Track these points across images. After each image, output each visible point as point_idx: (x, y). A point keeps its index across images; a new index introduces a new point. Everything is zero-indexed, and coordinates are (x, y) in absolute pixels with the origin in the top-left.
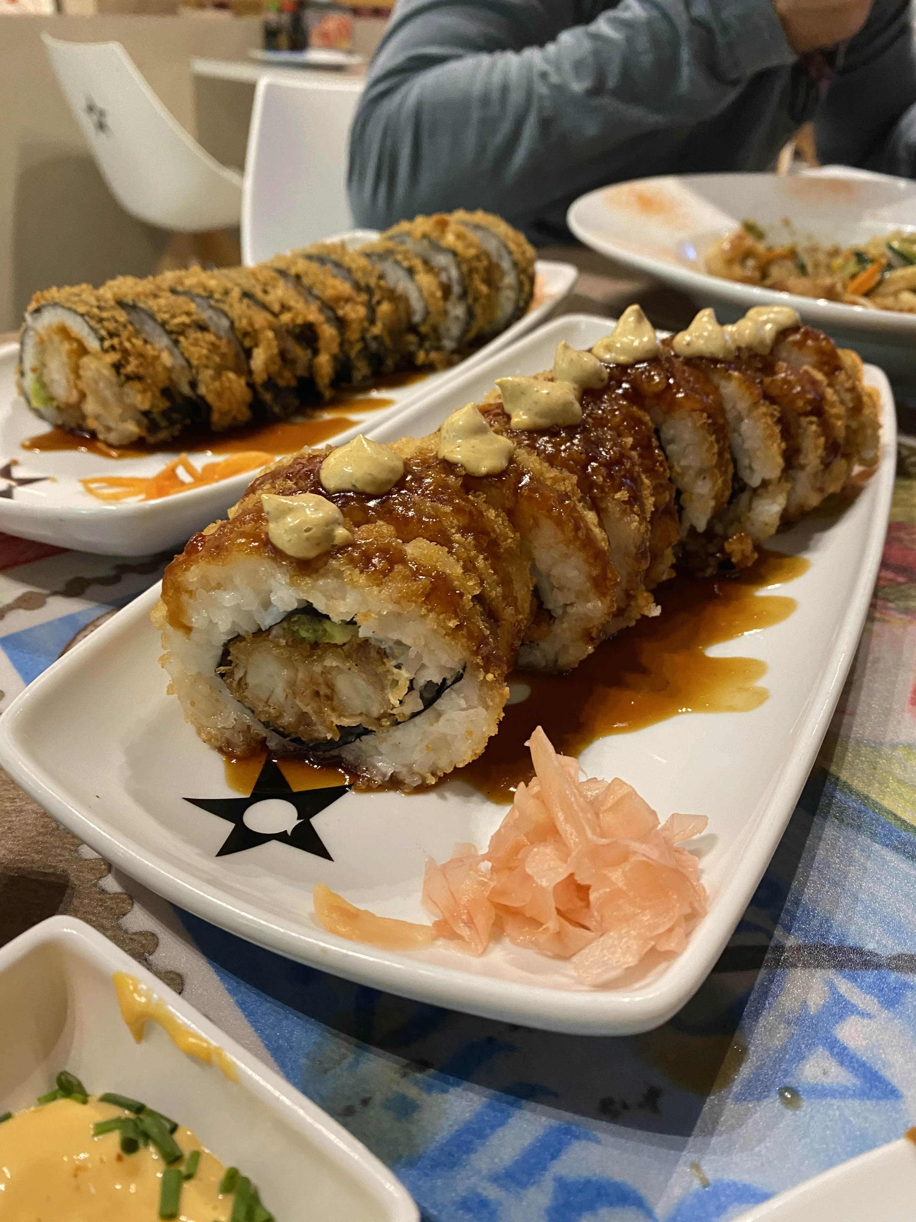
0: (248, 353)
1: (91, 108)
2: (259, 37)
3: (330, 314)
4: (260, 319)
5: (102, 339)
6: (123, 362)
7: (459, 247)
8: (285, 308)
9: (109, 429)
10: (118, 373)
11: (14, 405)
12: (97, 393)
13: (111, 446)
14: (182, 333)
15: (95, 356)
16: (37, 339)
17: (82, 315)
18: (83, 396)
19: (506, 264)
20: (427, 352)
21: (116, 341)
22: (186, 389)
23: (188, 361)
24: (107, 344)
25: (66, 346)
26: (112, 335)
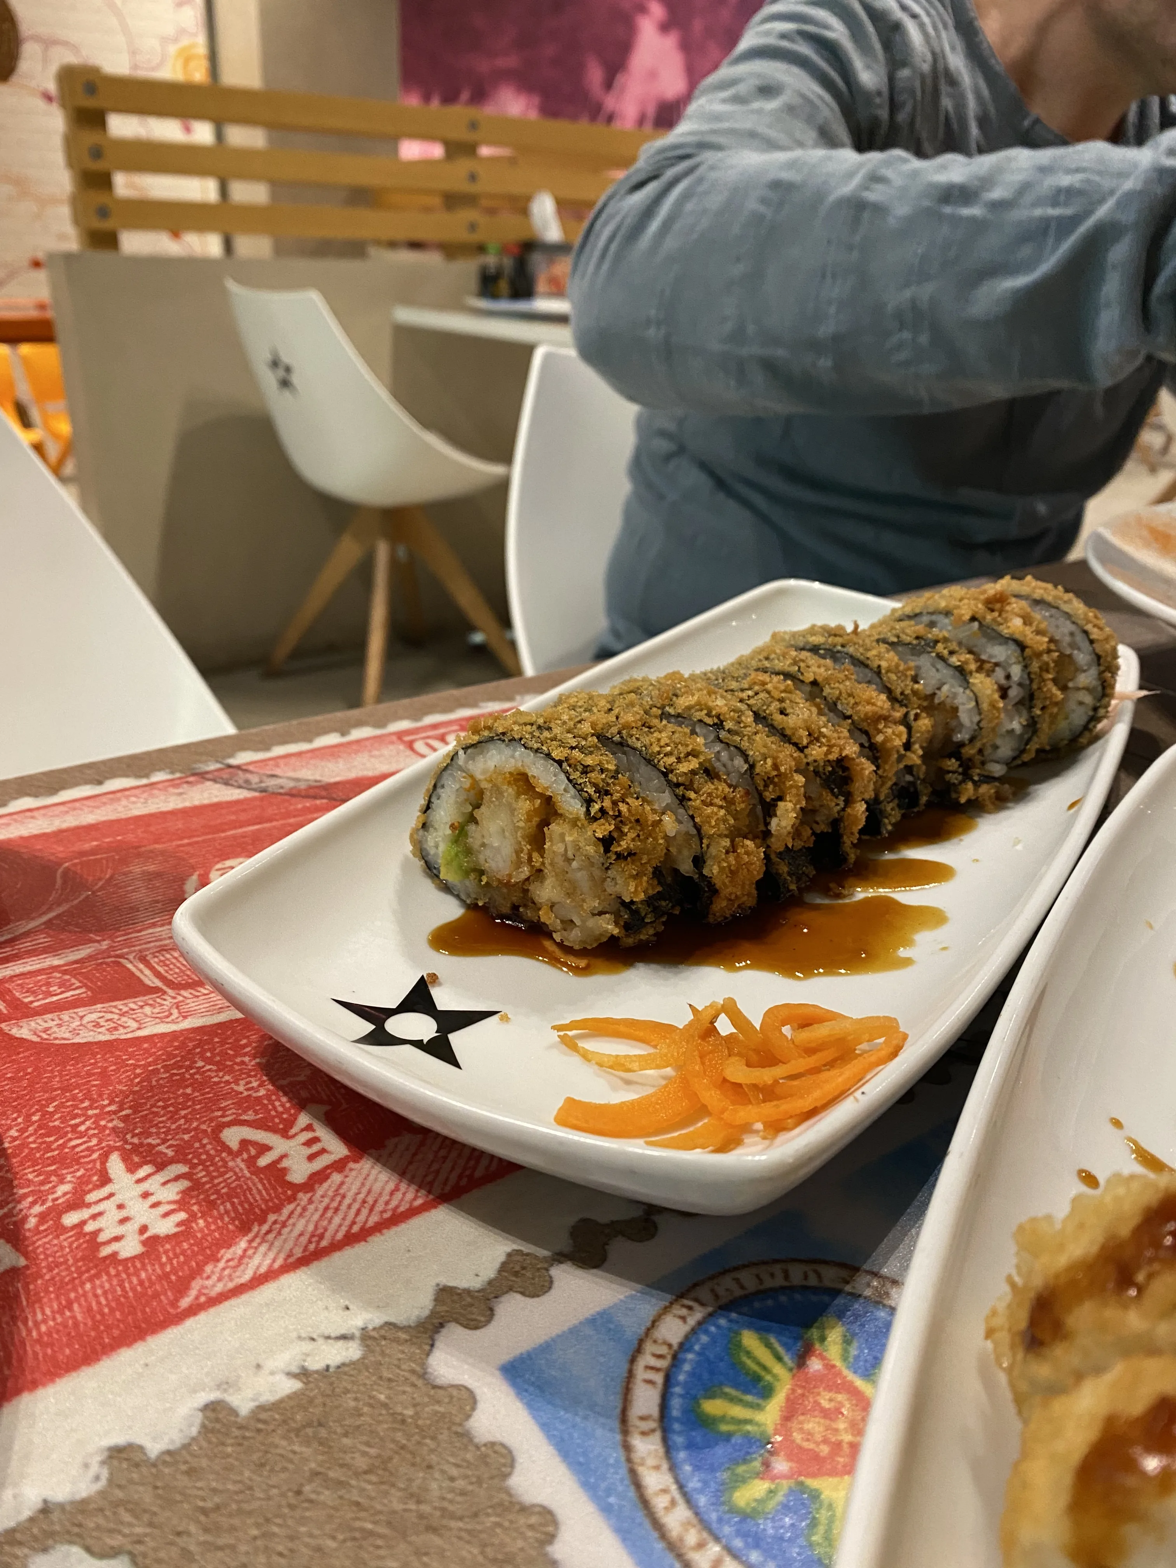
0: (769, 809)
1: (275, 364)
2: (473, 283)
3: (864, 739)
4: (787, 756)
5: (588, 802)
6: (615, 835)
7: (1029, 635)
8: (815, 737)
9: (568, 924)
10: (607, 850)
11: (405, 867)
12: (563, 876)
13: (568, 950)
14: (689, 787)
15: (574, 823)
16: (467, 783)
17: (560, 763)
18: (538, 874)
19: (1082, 658)
20: (976, 784)
21: (607, 803)
22: (686, 867)
23: (698, 828)
24: (596, 807)
25: (525, 805)
26: (602, 792)
